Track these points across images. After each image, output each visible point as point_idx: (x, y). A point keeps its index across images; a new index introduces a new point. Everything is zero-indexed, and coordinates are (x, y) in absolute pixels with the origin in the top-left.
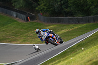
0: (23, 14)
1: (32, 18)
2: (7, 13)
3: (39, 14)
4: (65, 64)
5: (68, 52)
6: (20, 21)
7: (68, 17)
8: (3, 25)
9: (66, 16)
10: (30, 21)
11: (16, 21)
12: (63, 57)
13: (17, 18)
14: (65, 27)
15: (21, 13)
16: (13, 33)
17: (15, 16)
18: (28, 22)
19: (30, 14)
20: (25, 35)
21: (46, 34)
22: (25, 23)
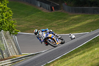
0: (47, 4)
1: (57, 8)
2: (31, 3)
3: (63, 4)
4: (89, 55)
5: (93, 42)
6: (45, 11)
7: (93, 7)
8: (28, 15)
9: (91, 6)
10: (54, 11)
11: (40, 11)
12: (88, 48)
13: (41, 8)
14: (89, 17)
15: (45, 3)
16: (37, 23)
17: (39, 5)
18: (53, 12)
19: (55, 4)
20: (49, 25)
21: (45, 35)
22: (49, 12)
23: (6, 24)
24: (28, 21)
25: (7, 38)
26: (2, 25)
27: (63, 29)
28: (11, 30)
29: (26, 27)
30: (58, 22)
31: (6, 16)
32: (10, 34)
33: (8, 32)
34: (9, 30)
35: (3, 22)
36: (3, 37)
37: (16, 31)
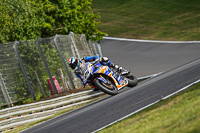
23: (78, 20)
24: (123, 14)
25: (80, 47)
26: (70, 21)
27: (195, 30)
28: (88, 31)
29: (119, 27)
30: (184, 17)
31: (79, 4)
32: (88, 39)
33: (83, 35)
34: (84, 32)
35: (74, 17)
36: (74, 46)
37: (99, 35)
